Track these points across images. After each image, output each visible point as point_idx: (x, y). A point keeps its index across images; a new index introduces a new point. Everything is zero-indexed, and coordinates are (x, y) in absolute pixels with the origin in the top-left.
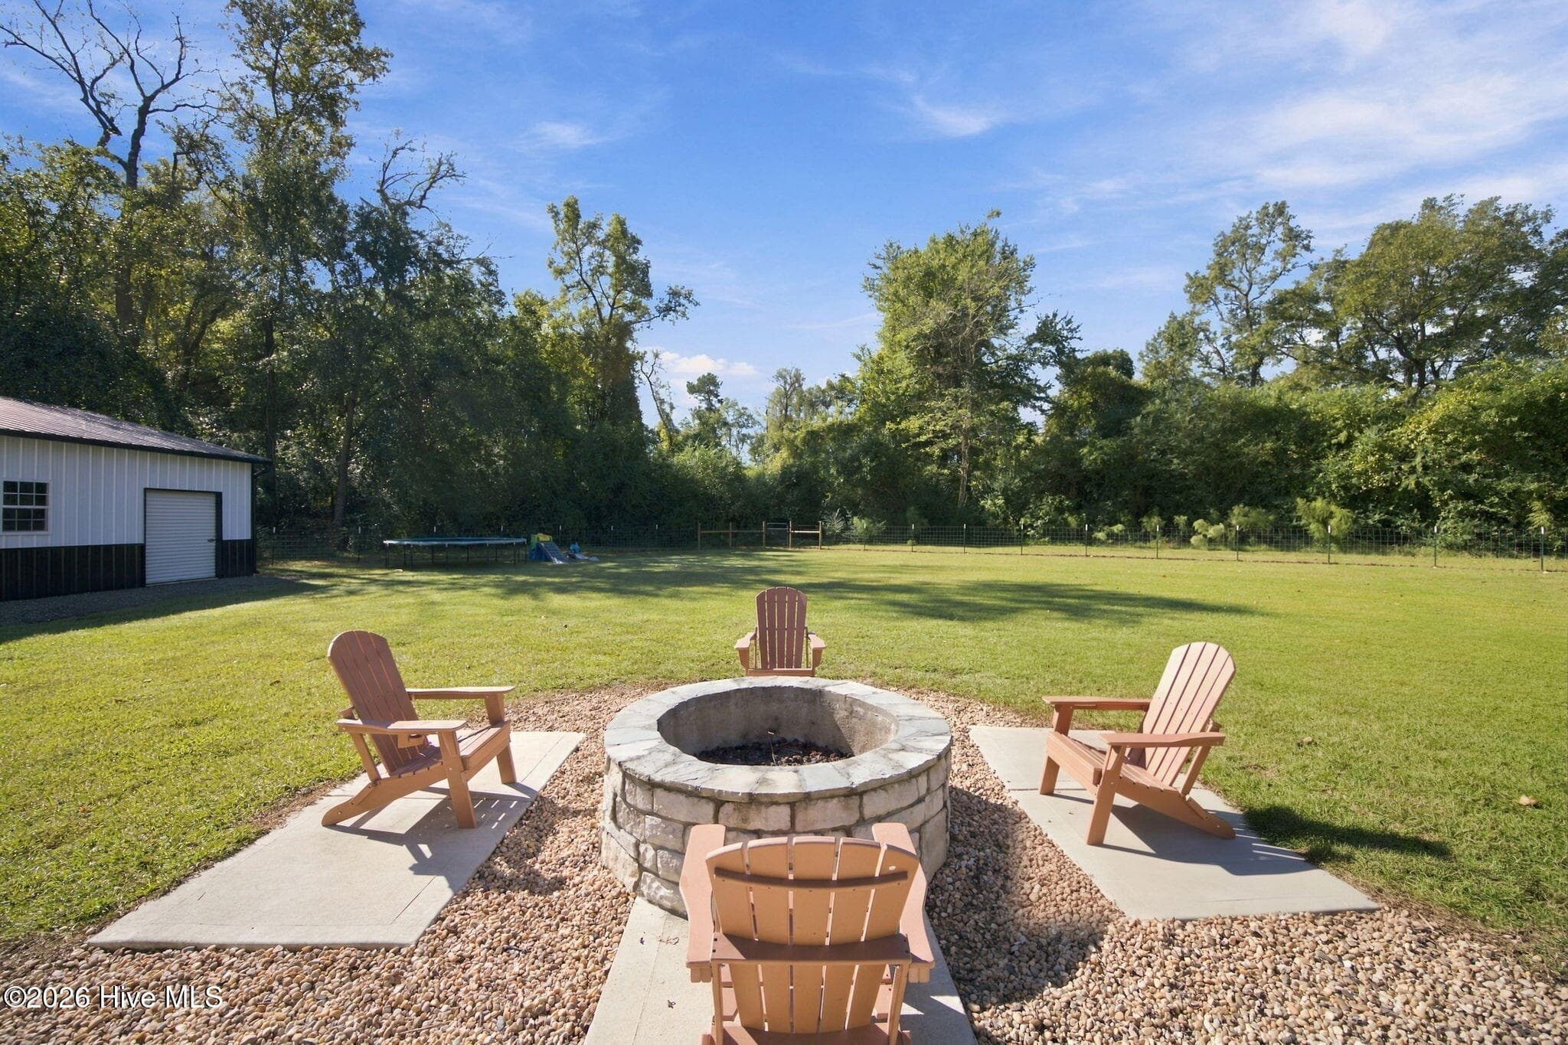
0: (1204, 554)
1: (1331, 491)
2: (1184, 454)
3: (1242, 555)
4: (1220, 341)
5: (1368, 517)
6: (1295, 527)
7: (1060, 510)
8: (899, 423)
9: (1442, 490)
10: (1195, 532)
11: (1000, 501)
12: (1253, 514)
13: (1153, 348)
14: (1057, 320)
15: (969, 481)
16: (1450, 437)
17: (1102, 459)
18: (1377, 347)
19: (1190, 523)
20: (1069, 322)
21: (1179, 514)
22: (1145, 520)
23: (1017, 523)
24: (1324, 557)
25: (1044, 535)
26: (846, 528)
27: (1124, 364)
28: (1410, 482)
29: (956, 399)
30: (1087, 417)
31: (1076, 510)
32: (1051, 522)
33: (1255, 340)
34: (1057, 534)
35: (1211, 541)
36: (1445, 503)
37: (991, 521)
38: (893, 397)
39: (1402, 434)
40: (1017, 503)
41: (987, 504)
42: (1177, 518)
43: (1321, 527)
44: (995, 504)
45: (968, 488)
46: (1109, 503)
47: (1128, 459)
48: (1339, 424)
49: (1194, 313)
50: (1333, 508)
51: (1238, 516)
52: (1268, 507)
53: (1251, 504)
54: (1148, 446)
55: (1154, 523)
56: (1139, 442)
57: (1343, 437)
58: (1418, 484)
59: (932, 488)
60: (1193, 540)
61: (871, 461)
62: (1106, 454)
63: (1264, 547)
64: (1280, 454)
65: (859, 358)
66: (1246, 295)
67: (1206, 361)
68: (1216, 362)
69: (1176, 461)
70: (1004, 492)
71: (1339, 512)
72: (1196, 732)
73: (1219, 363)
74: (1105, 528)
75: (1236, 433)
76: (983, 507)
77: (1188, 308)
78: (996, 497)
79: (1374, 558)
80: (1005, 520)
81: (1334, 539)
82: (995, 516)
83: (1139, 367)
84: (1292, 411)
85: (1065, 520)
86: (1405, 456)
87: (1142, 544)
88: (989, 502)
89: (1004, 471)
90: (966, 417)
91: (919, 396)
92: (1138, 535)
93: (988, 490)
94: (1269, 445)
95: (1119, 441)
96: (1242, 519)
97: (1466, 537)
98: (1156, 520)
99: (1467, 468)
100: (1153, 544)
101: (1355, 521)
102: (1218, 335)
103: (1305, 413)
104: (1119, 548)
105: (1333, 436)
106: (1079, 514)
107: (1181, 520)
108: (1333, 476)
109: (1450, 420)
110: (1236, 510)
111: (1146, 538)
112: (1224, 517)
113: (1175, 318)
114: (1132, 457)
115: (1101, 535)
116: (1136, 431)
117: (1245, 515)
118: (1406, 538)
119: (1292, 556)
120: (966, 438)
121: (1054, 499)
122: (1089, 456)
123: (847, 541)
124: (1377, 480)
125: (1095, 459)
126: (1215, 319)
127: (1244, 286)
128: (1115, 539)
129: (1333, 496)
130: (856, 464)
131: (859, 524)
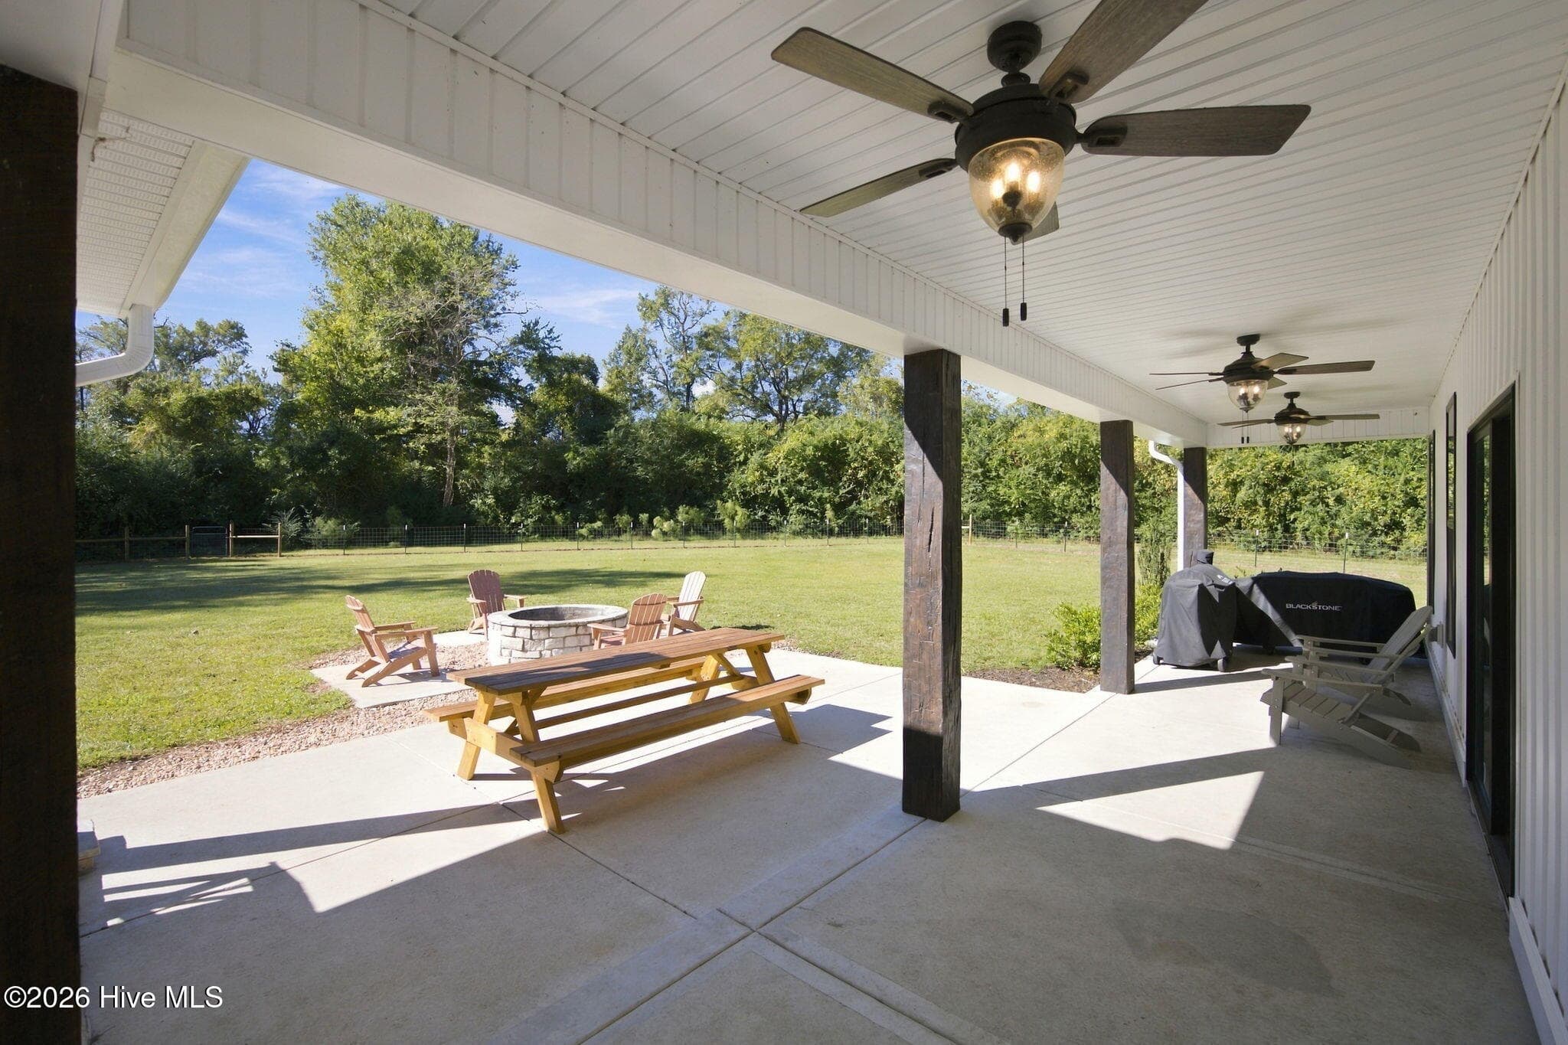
0: (661, 544)
1: (736, 496)
2: (647, 462)
3: (687, 544)
4: (664, 359)
5: (755, 514)
6: (716, 521)
7: (546, 508)
8: (372, 412)
9: (790, 497)
10: (654, 527)
11: (490, 500)
12: (692, 512)
13: (614, 358)
14: (539, 327)
15: (456, 479)
16: (793, 463)
17: (584, 464)
18: (763, 382)
19: (650, 521)
20: (550, 331)
21: (643, 513)
22: (618, 517)
23: (508, 522)
24: (731, 543)
25: (534, 533)
26: (305, 530)
27: (591, 369)
28: (774, 491)
29: (443, 393)
30: (563, 419)
31: (560, 509)
32: (540, 520)
33: (688, 364)
34: (546, 531)
35: (665, 534)
36: (791, 505)
37: (482, 519)
38: (361, 381)
39: (772, 458)
40: (507, 502)
41: (477, 502)
42: (641, 515)
43: (731, 522)
44: (484, 503)
45: (455, 487)
46: (589, 502)
47: (604, 463)
48: (740, 447)
49: (645, 330)
50: (738, 508)
51: (683, 514)
52: (701, 506)
53: (691, 505)
54: (620, 454)
55: (623, 519)
56: (612, 450)
57: (742, 458)
58: (779, 491)
59: (413, 485)
60: (654, 533)
61: (341, 453)
62: (588, 460)
63: (699, 537)
64: (707, 466)
65: (311, 327)
66: (683, 324)
67: (654, 373)
68: (661, 377)
69: (640, 469)
70: (495, 491)
71: (740, 511)
72: (695, 600)
73: (664, 378)
74: (588, 525)
75: (680, 449)
76: (473, 506)
77: (641, 324)
78: (486, 496)
79: (759, 542)
80: (496, 518)
81: (738, 530)
82: (485, 515)
83: (603, 372)
84: (714, 435)
85: (553, 519)
86: (773, 473)
87: (616, 538)
88: (480, 501)
89: (494, 470)
90: (453, 414)
91: (396, 383)
92: (613, 531)
93: (478, 489)
94: (700, 460)
95: (598, 449)
96: (685, 516)
97: (801, 527)
98: (626, 518)
99: (800, 482)
100: (623, 537)
101: (749, 517)
102: (663, 353)
103: (721, 438)
104: (598, 541)
105: (736, 456)
106: (564, 513)
107: (644, 517)
108: (737, 485)
109: (792, 452)
110: (681, 509)
111: (619, 532)
112: (673, 516)
113: (630, 331)
114: (608, 463)
115: (584, 531)
116: (611, 441)
117: (687, 513)
118: (775, 528)
119: (715, 543)
120: (452, 435)
121: (543, 499)
122: (573, 461)
123: (308, 546)
124: (760, 489)
125: (578, 464)
126: (660, 339)
127: (682, 315)
128: (597, 534)
129: (737, 499)
130: (319, 457)
131: (325, 526)
